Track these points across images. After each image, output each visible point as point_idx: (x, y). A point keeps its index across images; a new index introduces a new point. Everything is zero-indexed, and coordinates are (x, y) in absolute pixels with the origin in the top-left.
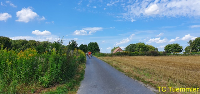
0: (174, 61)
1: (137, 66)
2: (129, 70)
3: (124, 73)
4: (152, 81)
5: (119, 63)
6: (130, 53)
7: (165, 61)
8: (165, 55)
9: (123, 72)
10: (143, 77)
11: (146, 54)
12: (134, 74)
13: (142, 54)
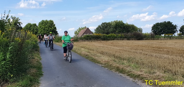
0: (167, 46)
1: (117, 54)
2: (107, 60)
3: (100, 65)
4: (142, 73)
5: (90, 50)
6: (104, 36)
7: (154, 46)
8: (153, 38)
9: (98, 62)
10: (128, 69)
11: (126, 37)
12: (115, 65)
13: (121, 37)
